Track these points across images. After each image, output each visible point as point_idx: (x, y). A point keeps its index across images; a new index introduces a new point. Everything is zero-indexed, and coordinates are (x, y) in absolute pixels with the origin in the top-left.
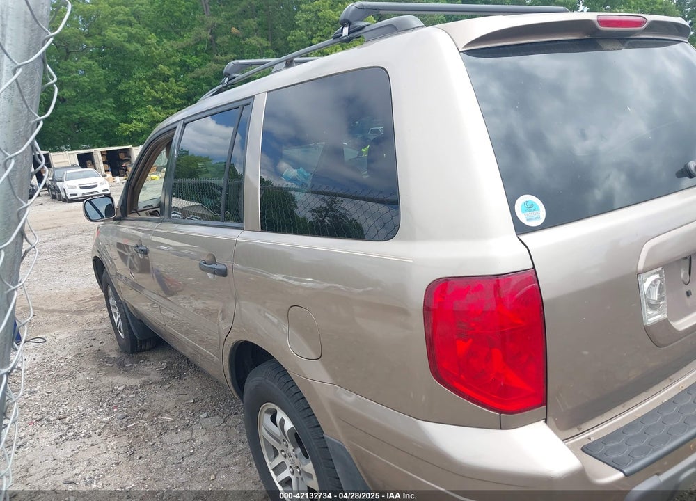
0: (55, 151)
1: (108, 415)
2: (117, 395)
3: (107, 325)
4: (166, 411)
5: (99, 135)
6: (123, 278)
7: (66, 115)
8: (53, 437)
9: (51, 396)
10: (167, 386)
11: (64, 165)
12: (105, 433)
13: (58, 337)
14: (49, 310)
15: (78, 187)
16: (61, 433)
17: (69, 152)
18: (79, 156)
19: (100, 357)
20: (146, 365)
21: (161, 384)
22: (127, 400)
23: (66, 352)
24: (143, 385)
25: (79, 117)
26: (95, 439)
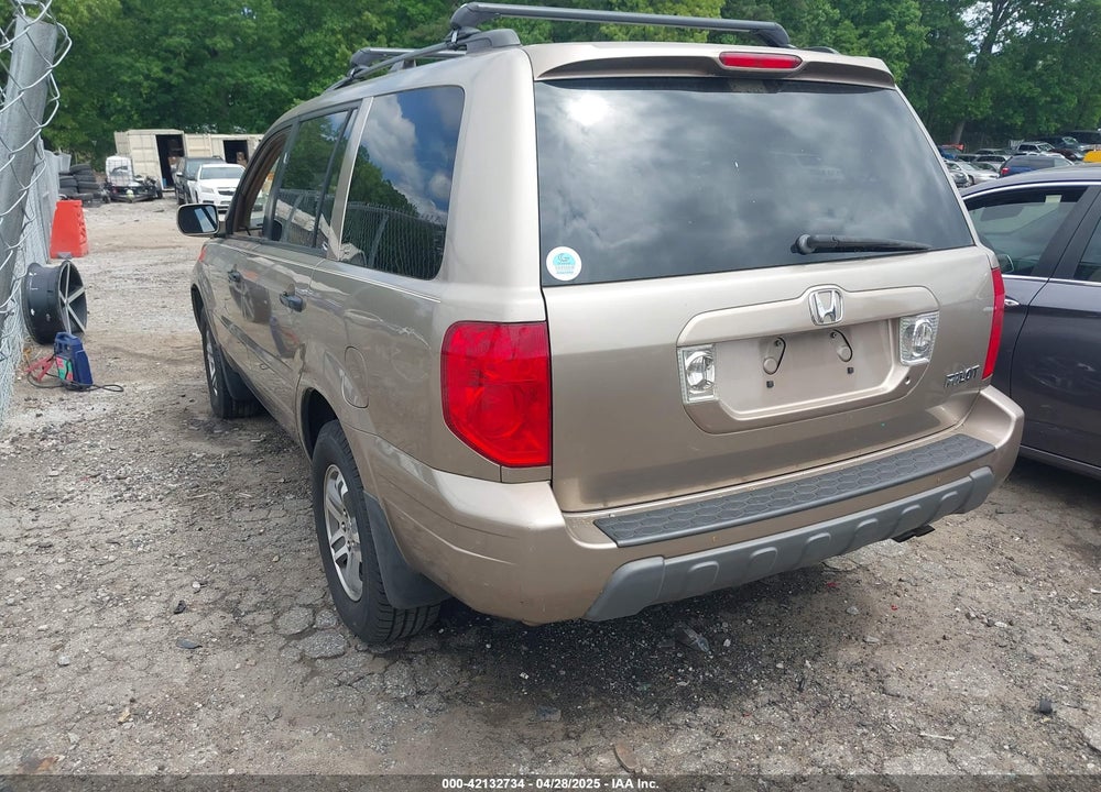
0: (193, 131)
1: (177, 481)
2: (194, 462)
3: (204, 382)
4: (247, 487)
5: (262, 114)
6: (231, 326)
7: (215, 77)
8: (106, 497)
9: (115, 454)
10: (257, 461)
11: (201, 155)
12: (168, 500)
13: (139, 388)
14: (136, 354)
15: (216, 191)
16: (117, 493)
17: (213, 136)
18: (226, 143)
19: (185, 419)
20: (240, 435)
21: (251, 457)
22: (204, 469)
23: (143, 407)
24: (227, 457)
25: (233, 82)
26: (155, 504)
